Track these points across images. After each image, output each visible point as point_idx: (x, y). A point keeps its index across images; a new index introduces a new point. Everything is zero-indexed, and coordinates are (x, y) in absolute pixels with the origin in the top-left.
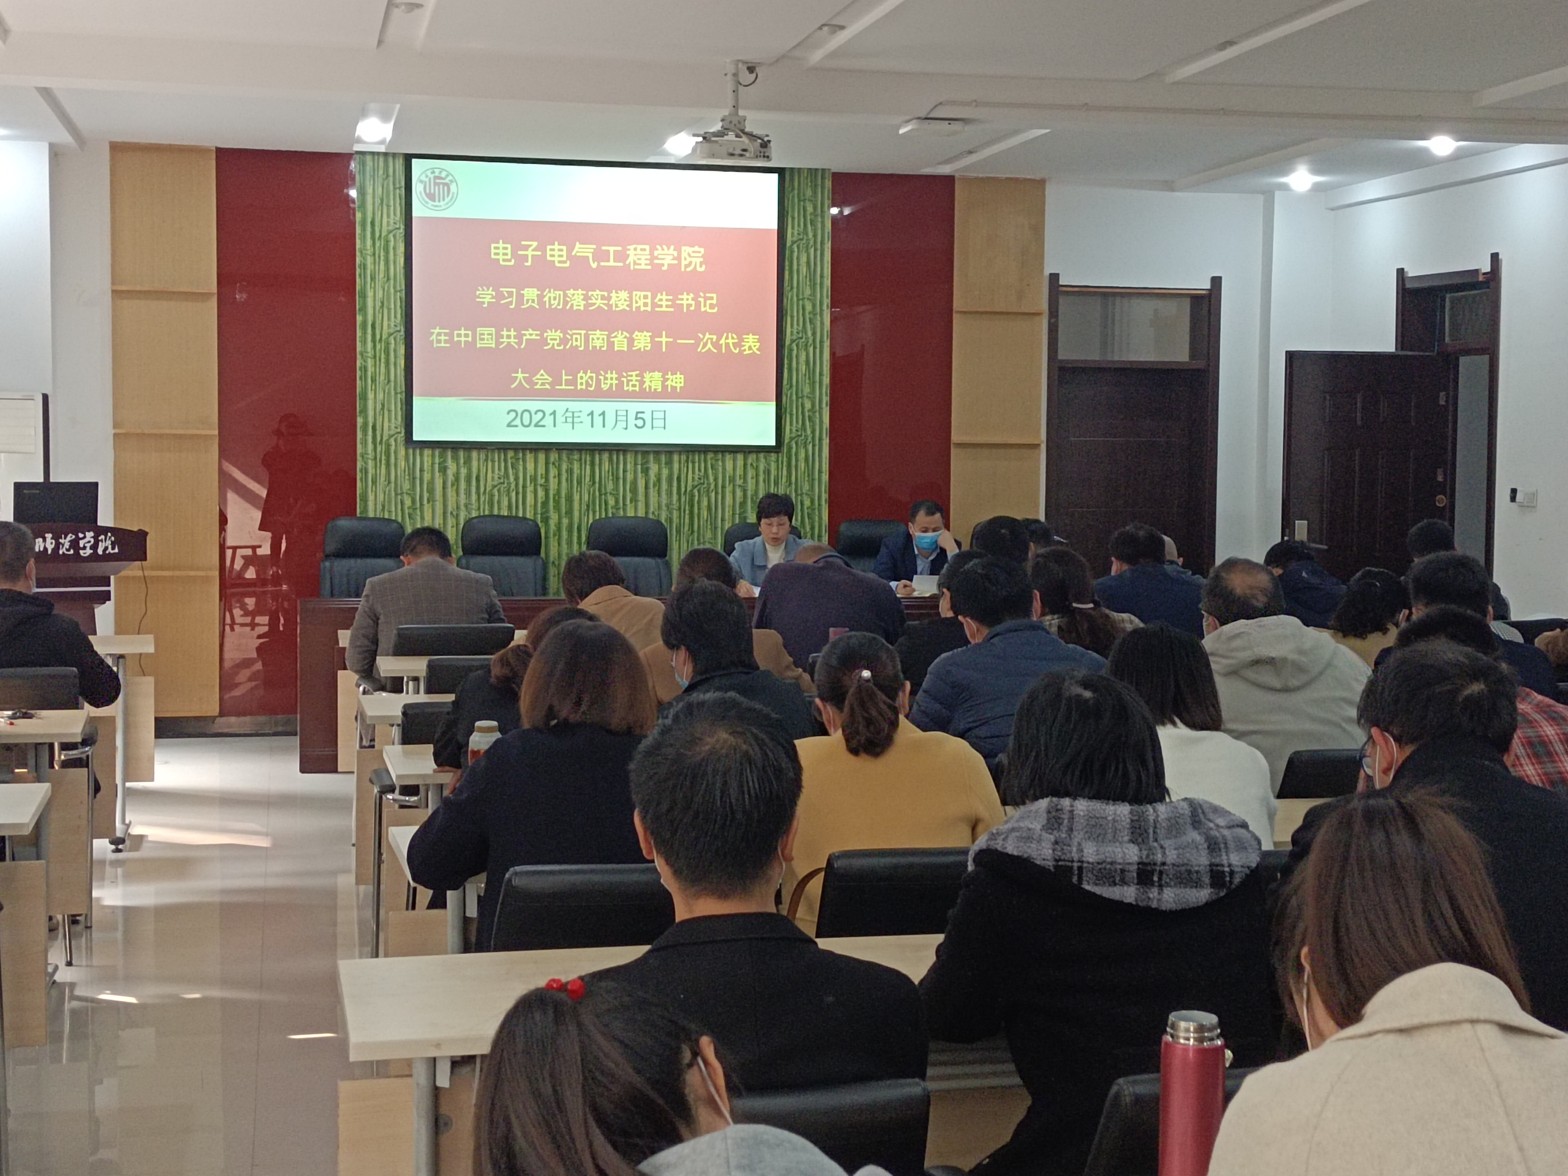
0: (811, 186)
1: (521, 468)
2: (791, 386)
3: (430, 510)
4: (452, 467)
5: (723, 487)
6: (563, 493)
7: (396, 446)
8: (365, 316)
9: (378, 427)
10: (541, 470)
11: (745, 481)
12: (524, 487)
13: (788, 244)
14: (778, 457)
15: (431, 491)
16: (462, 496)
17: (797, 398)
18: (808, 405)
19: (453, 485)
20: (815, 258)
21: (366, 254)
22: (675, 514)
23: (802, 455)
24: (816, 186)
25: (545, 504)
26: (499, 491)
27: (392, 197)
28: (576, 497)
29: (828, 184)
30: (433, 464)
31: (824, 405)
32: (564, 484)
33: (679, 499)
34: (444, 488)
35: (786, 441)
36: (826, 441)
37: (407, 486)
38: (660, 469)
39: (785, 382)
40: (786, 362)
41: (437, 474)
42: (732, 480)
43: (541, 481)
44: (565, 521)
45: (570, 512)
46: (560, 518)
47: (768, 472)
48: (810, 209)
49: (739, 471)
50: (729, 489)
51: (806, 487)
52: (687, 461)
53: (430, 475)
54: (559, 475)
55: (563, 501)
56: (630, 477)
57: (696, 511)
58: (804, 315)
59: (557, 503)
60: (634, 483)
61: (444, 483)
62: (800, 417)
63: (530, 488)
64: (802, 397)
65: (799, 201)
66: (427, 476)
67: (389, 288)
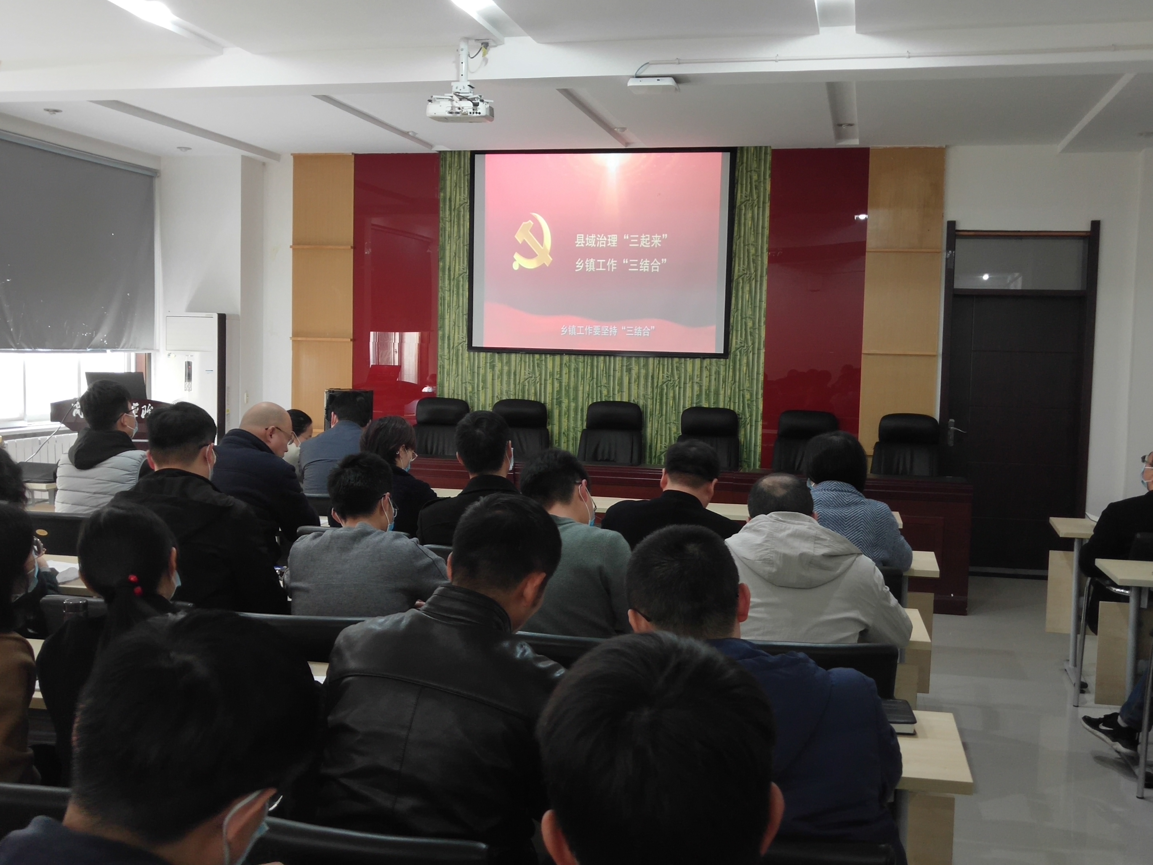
0: (756, 160)
1: (544, 367)
2: (737, 310)
3: (484, 395)
4: (498, 366)
5: (685, 383)
6: (572, 384)
7: (462, 350)
8: (444, 263)
9: (451, 338)
10: (557, 369)
11: (701, 380)
12: (546, 380)
13: (738, 204)
14: (726, 361)
15: (484, 381)
16: (505, 385)
17: (742, 319)
18: (750, 324)
19: (498, 378)
20: (758, 214)
21: (446, 221)
22: (649, 402)
23: (745, 361)
24: (760, 160)
25: (559, 392)
26: (529, 382)
27: (462, 181)
28: (581, 388)
29: (769, 158)
30: (486, 363)
31: (762, 324)
32: (572, 379)
33: (653, 392)
34: (493, 379)
35: (733, 350)
36: (763, 351)
37: (469, 377)
38: (639, 370)
39: (733, 307)
40: (734, 291)
41: (488, 370)
42: (692, 378)
43: (557, 376)
44: (573, 405)
45: (576, 399)
46: (569, 402)
47: (718, 373)
48: (755, 177)
49: (697, 372)
50: (688, 385)
51: (747, 385)
52: (659, 363)
53: (484, 371)
54: (569, 372)
55: (572, 390)
56: (618, 374)
57: (664, 400)
58: (748, 257)
59: (568, 392)
60: (621, 379)
61: (493, 376)
62: (744, 333)
63: (549, 382)
64: (746, 318)
65: (747, 172)
66: (482, 371)
67: (459, 243)
